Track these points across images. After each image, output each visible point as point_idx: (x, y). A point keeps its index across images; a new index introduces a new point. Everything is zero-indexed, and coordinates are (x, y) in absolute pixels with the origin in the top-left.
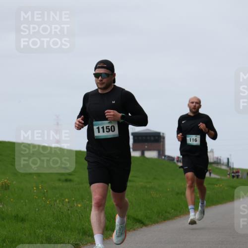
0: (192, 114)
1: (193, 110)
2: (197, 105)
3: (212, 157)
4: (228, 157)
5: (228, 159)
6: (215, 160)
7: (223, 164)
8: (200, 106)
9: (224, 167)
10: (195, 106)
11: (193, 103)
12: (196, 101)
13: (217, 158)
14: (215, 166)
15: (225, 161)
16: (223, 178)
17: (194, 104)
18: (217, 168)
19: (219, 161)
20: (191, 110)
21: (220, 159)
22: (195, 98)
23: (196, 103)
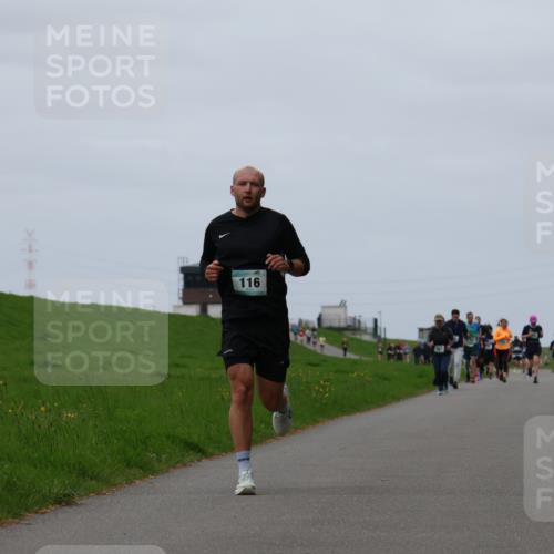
0: (242, 215)
1: (246, 204)
2: (255, 190)
3: (343, 317)
4: (377, 316)
5: (376, 321)
6: (349, 323)
7: (365, 331)
8: (262, 192)
9: (367, 338)
10: (249, 193)
11: (243, 183)
12: (250, 178)
13: (354, 319)
14: (349, 334)
15: (370, 325)
16: (364, 358)
17: (247, 187)
18: (352, 339)
19: (357, 325)
20: (239, 204)
21: (359, 322)
22: (249, 169)
23: (252, 183)
